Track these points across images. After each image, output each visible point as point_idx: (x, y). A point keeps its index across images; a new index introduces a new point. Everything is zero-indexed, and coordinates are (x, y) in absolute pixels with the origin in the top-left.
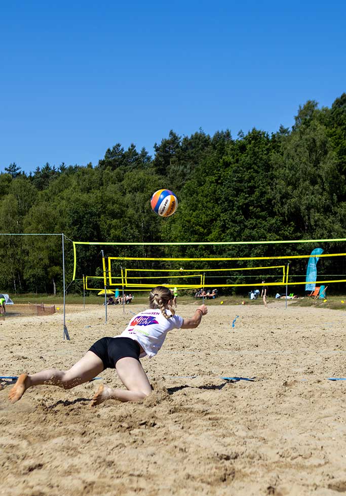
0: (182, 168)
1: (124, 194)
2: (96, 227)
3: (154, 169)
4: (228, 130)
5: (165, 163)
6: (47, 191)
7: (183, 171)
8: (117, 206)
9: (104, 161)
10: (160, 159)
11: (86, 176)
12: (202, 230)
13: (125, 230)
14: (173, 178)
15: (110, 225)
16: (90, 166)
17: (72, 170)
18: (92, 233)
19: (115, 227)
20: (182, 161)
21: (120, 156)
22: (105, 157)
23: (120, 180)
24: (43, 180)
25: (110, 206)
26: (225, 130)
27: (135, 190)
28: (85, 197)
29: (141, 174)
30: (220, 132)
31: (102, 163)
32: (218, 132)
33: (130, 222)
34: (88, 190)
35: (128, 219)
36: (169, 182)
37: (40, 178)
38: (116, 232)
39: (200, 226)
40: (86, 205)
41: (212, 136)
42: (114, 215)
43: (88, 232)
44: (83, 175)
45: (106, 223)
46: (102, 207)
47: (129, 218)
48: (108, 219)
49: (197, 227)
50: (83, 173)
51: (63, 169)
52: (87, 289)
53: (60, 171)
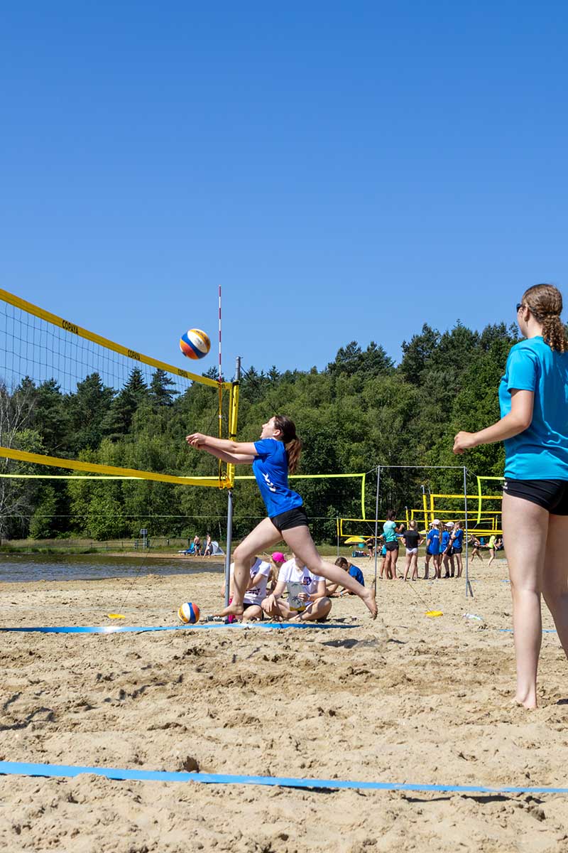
0: (442, 375)
1: (365, 410)
2: (331, 453)
3: (403, 376)
4: (502, 324)
5: (418, 368)
6: (263, 404)
7: (444, 379)
8: (359, 425)
9: (335, 365)
10: (410, 362)
11: (314, 385)
12: (483, 458)
13: (370, 457)
14: (431, 388)
15: (349, 450)
16: (314, 371)
17: (291, 378)
18: (326, 462)
19: (356, 454)
20: (441, 366)
21: (356, 359)
22: (337, 359)
23: (359, 390)
24: (251, 389)
25: (349, 426)
26: (498, 324)
27: (380, 404)
28: (315, 412)
29: (388, 382)
30: (492, 326)
31: (332, 367)
32: (490, 327)
33: (375, 446)
34: (316, 404)
35: (373, 443)
36: (426, 393)
37: (247, 387)
38: (357, 460)
39: (481, 452)
40: (318, 425)
41: (481, 333)
42: (354, 438)
43: (320, 460)
44: (310, 384)
45: (343, 448)
46: (338, 426)
47: (374, 441)
48: (346, 443)
49: (477, 455)
50: (309, 380)
51: (273, 374)
52: (342, 535)
53: (270, 377)
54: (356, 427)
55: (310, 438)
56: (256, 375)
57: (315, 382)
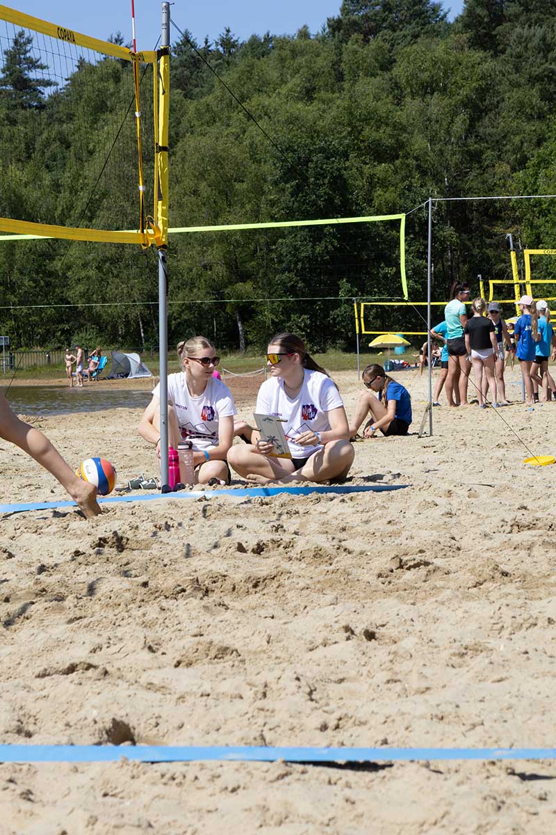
0: (539, 31)
1: (399, 101)
2: (339, 184)
3: (465, 36)
5: (492, 21)
6: (210, 99)
7: (544, 39)
8: (389, 131)
9: (339, 21)
10: (479, 11)
11: (301, 60)
13: (409, 188)
14: (519, 56)
15: (372, 177)
16: (304, 34)
17: (260, 47)
18: (330, 200)
19: (384, 183)
20: (534, 16)
21: (378, 8)
22: (343, 10)
23: (387, 65)
24: (187, 73)
25: (369, 133)
27: (427, 89)
28: (308, 111)
29: (439, 49)
31: (335, 26)
33: (418, 167)
34: (308, 94)
35: (415, 162)
36: (509, 67)
37: (180, 70)
38: (387, 195)
40: (314, 133)
42: (380, 154)
43: (319, 197)
44: (293, 58)
45: (361, 173)
46: (350, 133)
47: (416, 158)
48: (366, 164)
50: (293, 51)
51: (227, 43)
52: (364, 332)
53: (221, 49)
54: (383, 135)
55: (299, 158)
56: (193, 46)
57: (302, 53)
